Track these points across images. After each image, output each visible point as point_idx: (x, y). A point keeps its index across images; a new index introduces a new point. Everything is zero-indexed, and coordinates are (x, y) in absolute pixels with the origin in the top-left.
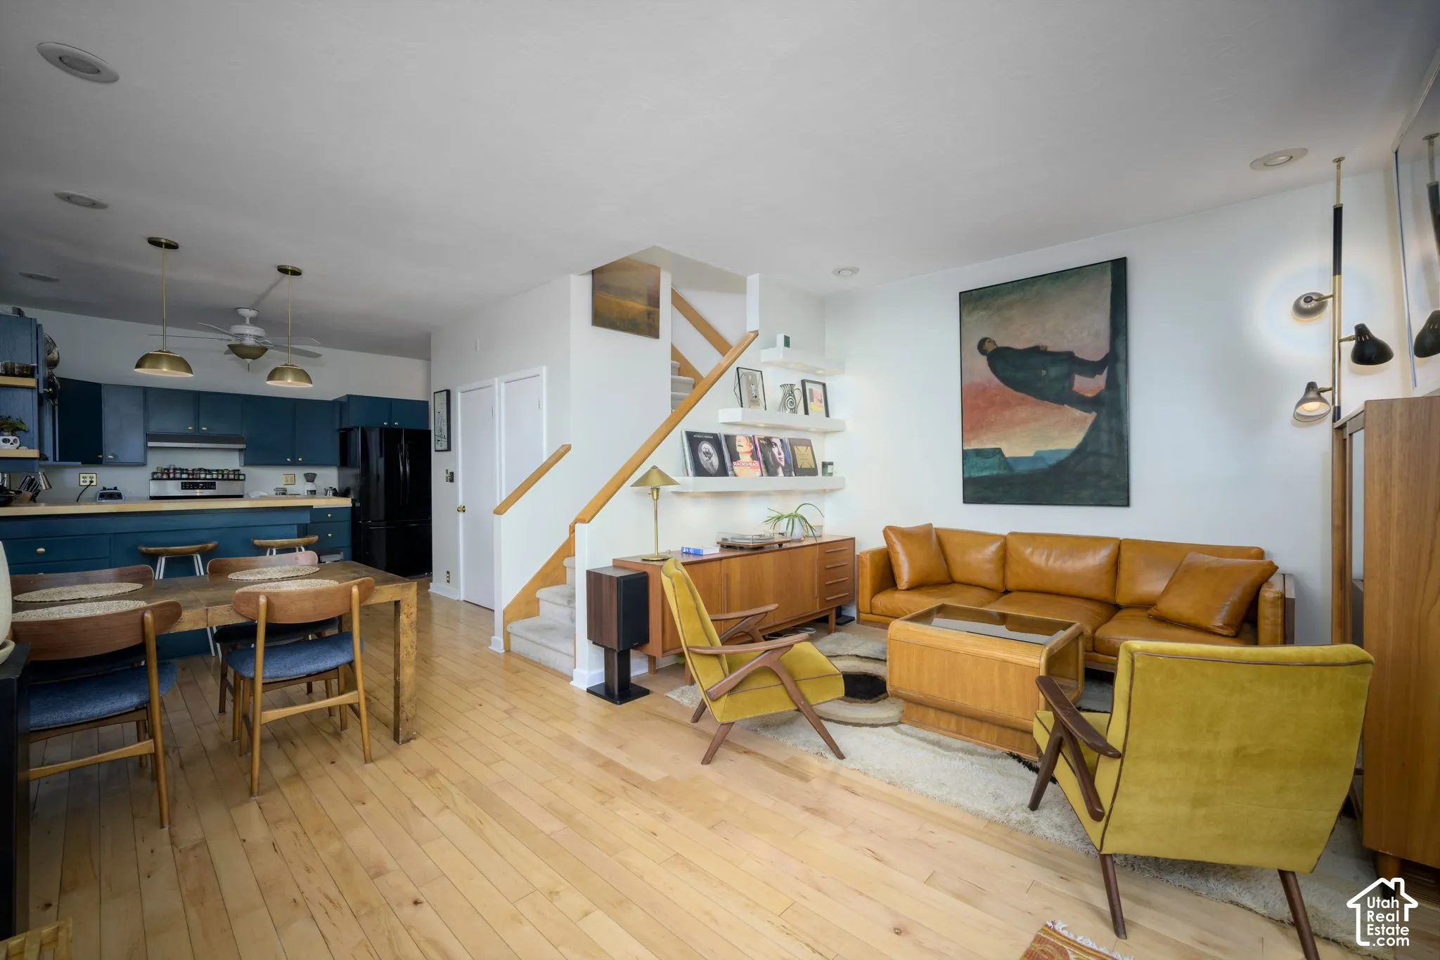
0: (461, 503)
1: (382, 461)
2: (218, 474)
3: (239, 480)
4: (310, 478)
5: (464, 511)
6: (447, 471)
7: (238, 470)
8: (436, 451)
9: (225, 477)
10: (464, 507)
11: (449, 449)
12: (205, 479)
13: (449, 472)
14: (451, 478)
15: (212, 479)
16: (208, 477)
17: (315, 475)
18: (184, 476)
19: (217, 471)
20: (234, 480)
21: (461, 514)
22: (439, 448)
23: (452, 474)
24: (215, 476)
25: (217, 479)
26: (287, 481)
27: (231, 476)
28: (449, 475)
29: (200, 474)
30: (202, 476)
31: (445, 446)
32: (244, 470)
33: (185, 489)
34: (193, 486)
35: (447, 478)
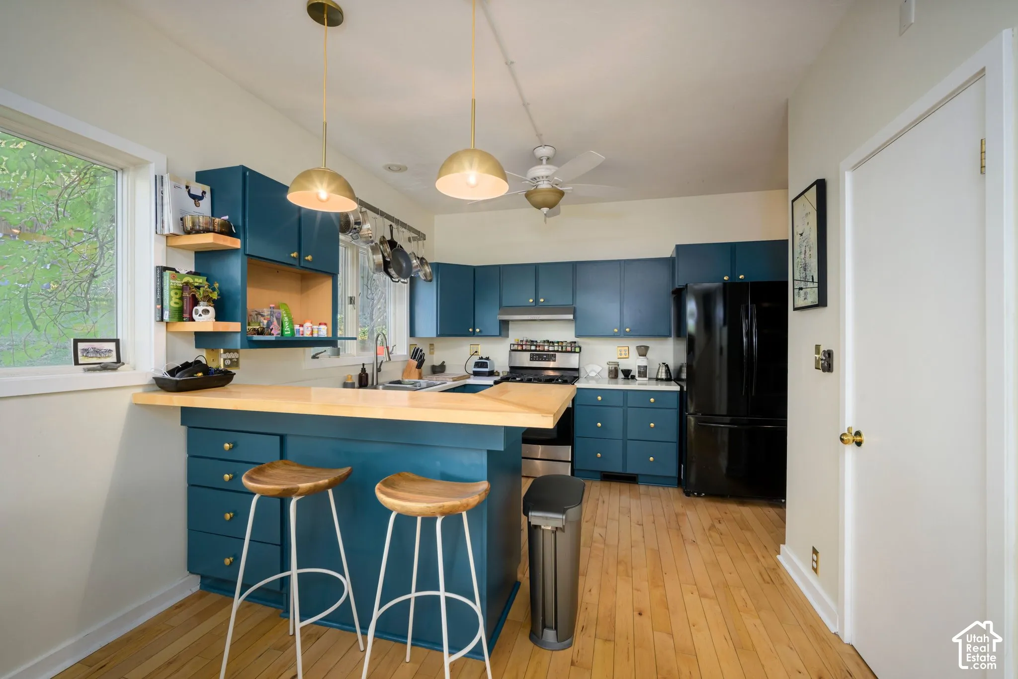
0: (850, 422)
1: (725, 331)
2: (558, 346)
3: (575, 352)
4: (643, 351)
5: (859, 444)
6: (817, 347)
7: (575, 342)
8: (795, 309)
9: (564, 349)
10: (858, 434)
11: (822, 302)
12: (549, 351)
13: (822, 349)
14: (827, 363)
15: (554, 351)
16: (551, 349)
17: (647, 348)
18: (533, 348)
19: (558, 342)
20: (571, 352)
21: (850, 450)
22: (800, 303)
23: (829, 354)
24: (556, 348)
25: (558, 351)
26: (621, 354)
27: (569, 349)
28: (821, 356)
29: (544, 346)
30: (546, 348)
31: (813, 297)
32: (579, 340)
33: (533, 360)
34: (539, 358)
35: (817, 361)
